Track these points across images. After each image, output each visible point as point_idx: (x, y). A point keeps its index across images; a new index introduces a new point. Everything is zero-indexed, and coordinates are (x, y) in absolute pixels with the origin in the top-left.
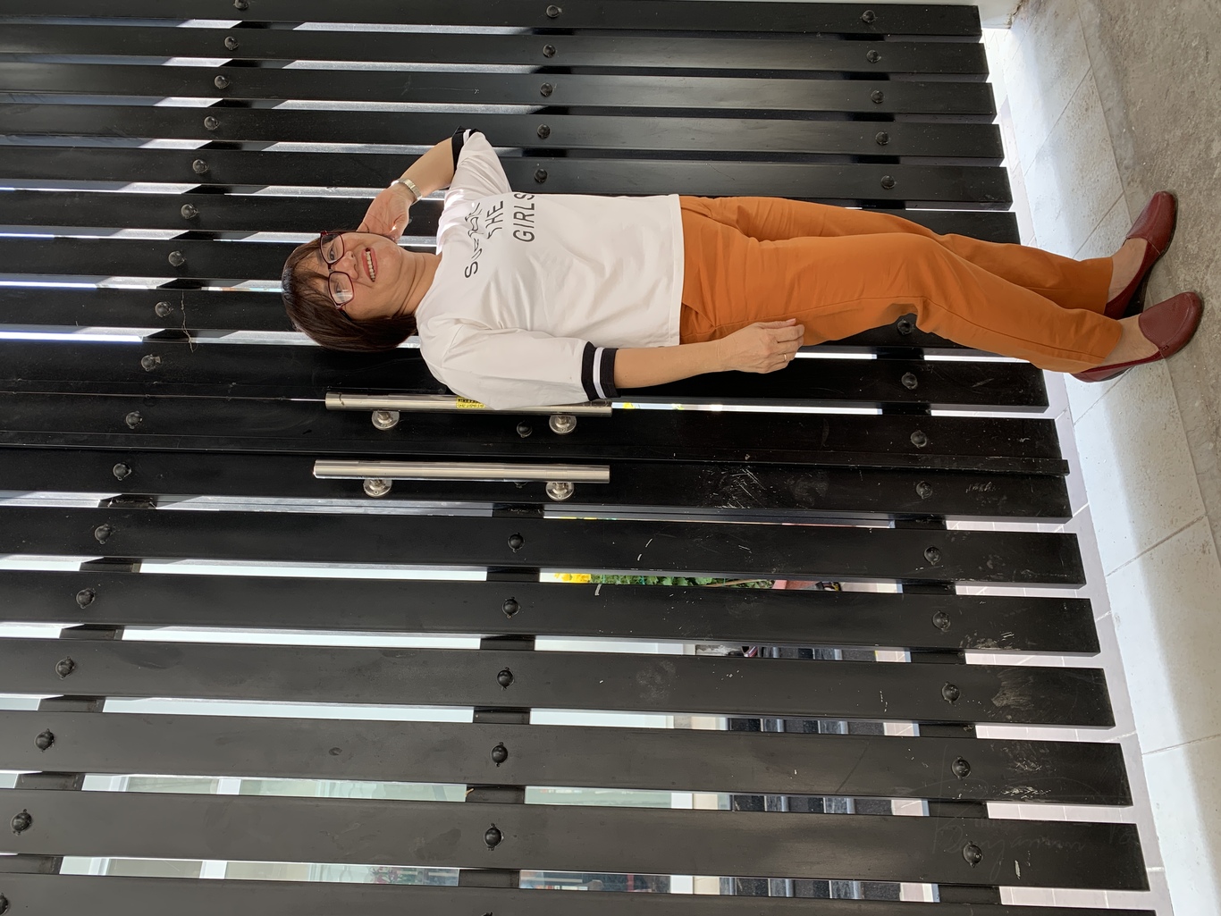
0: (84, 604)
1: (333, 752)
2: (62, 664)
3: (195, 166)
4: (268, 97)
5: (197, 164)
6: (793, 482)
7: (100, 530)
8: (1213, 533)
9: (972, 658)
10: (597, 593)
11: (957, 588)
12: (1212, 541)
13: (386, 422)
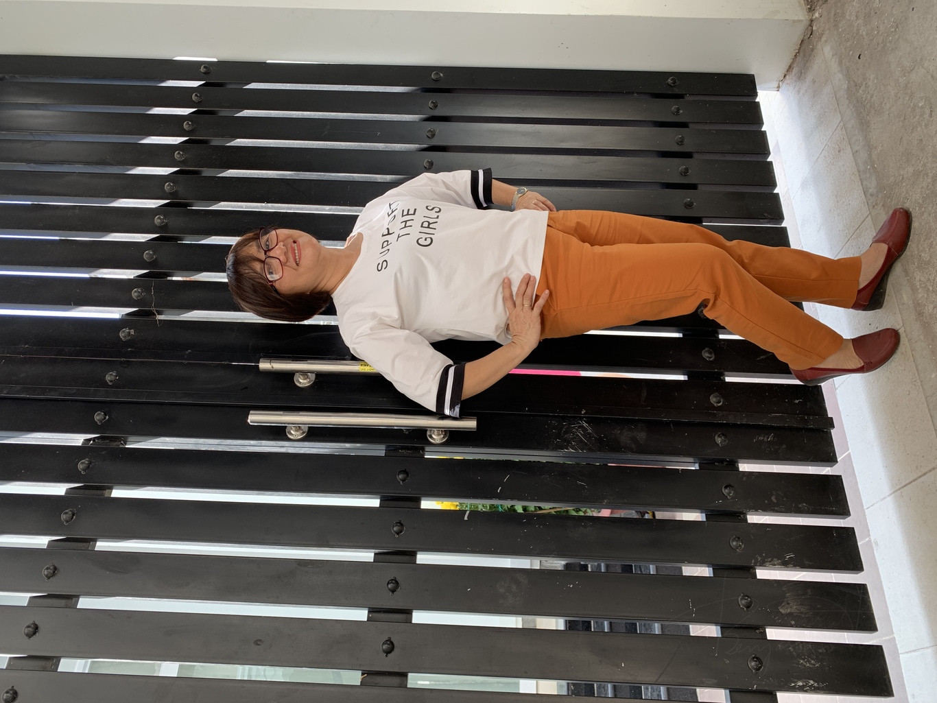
0: (67, 522)
1: (257, 642)
2: (47, 569)
3: (167, 187)
4: (223, 136)
5: (168, 186)
6: (619, 432)
7: (82, 463)
9: (762, 574)
10: (466, 518)
11: (748, 517)
13: (305, 381)
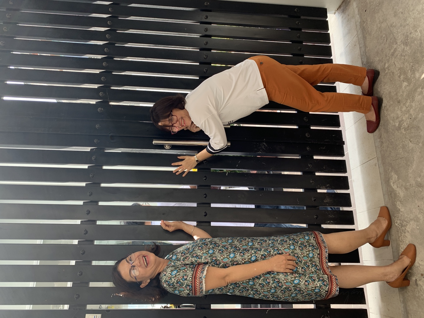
0: (92, 177)
2: (89, 193)
6: (276, 146)
7: (94, 157)
8: (378, 161)
9: (319, 191)
10: (227, 175)
11: (316, 173)
12: (377, 163)
